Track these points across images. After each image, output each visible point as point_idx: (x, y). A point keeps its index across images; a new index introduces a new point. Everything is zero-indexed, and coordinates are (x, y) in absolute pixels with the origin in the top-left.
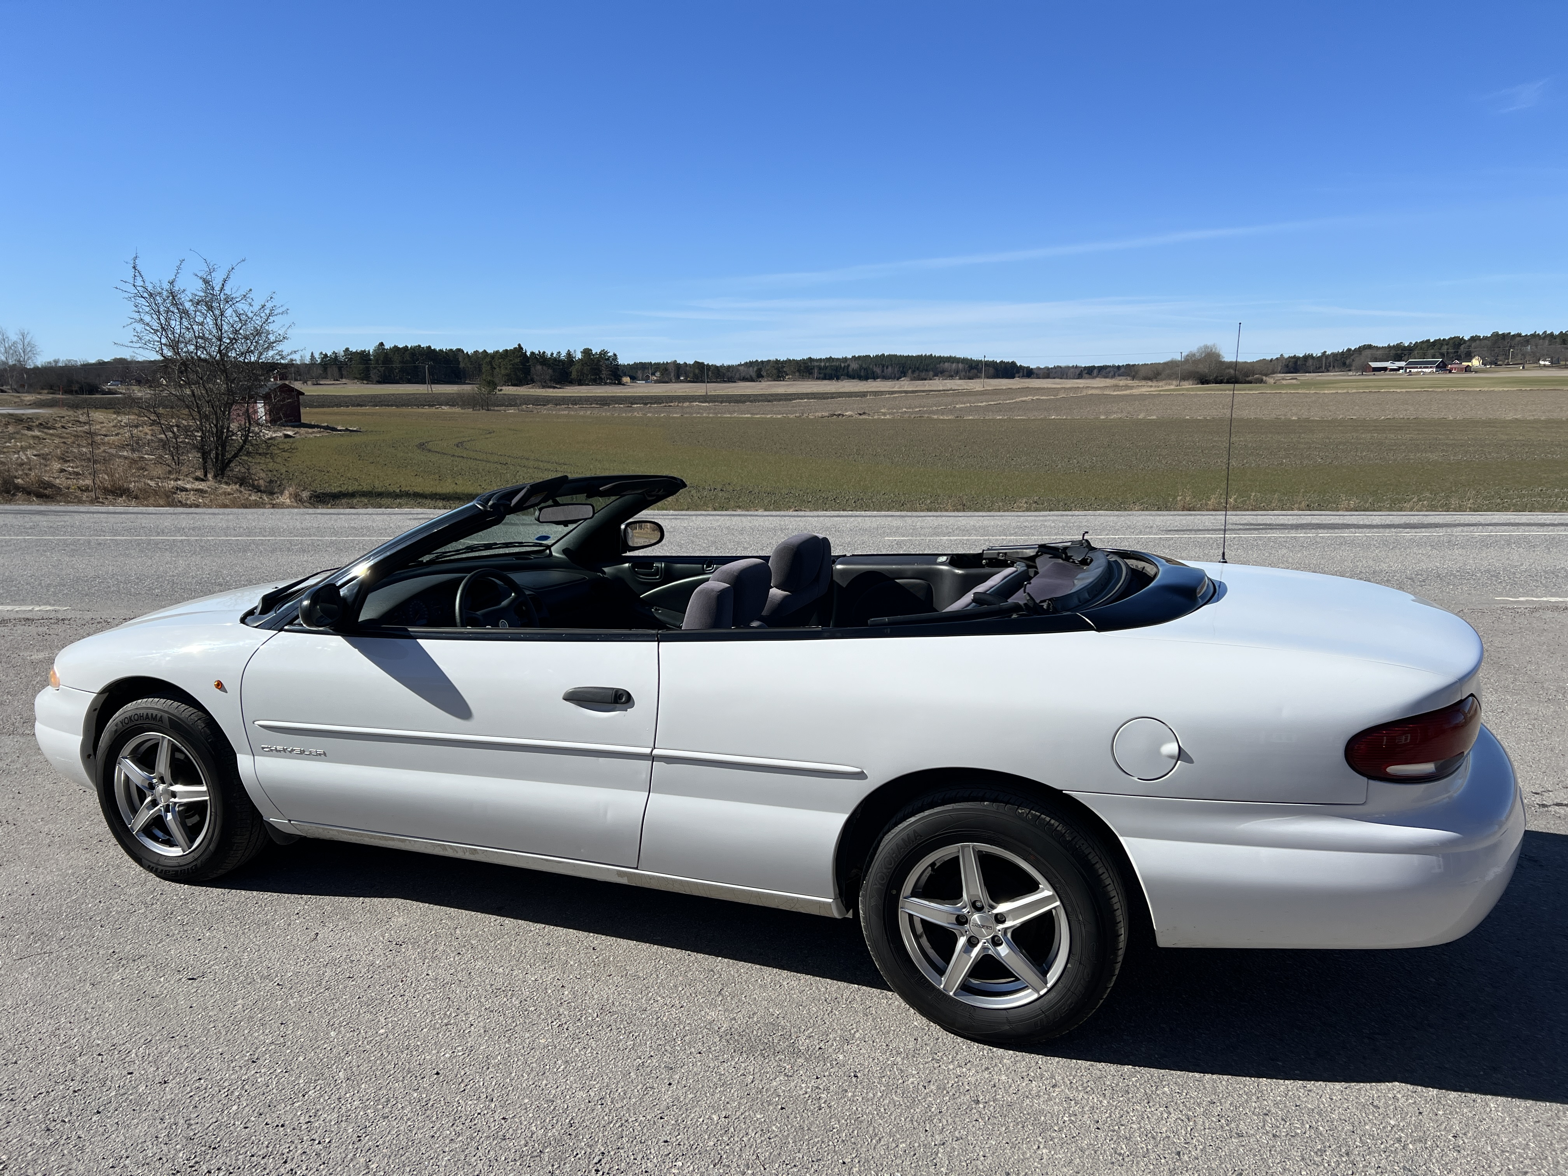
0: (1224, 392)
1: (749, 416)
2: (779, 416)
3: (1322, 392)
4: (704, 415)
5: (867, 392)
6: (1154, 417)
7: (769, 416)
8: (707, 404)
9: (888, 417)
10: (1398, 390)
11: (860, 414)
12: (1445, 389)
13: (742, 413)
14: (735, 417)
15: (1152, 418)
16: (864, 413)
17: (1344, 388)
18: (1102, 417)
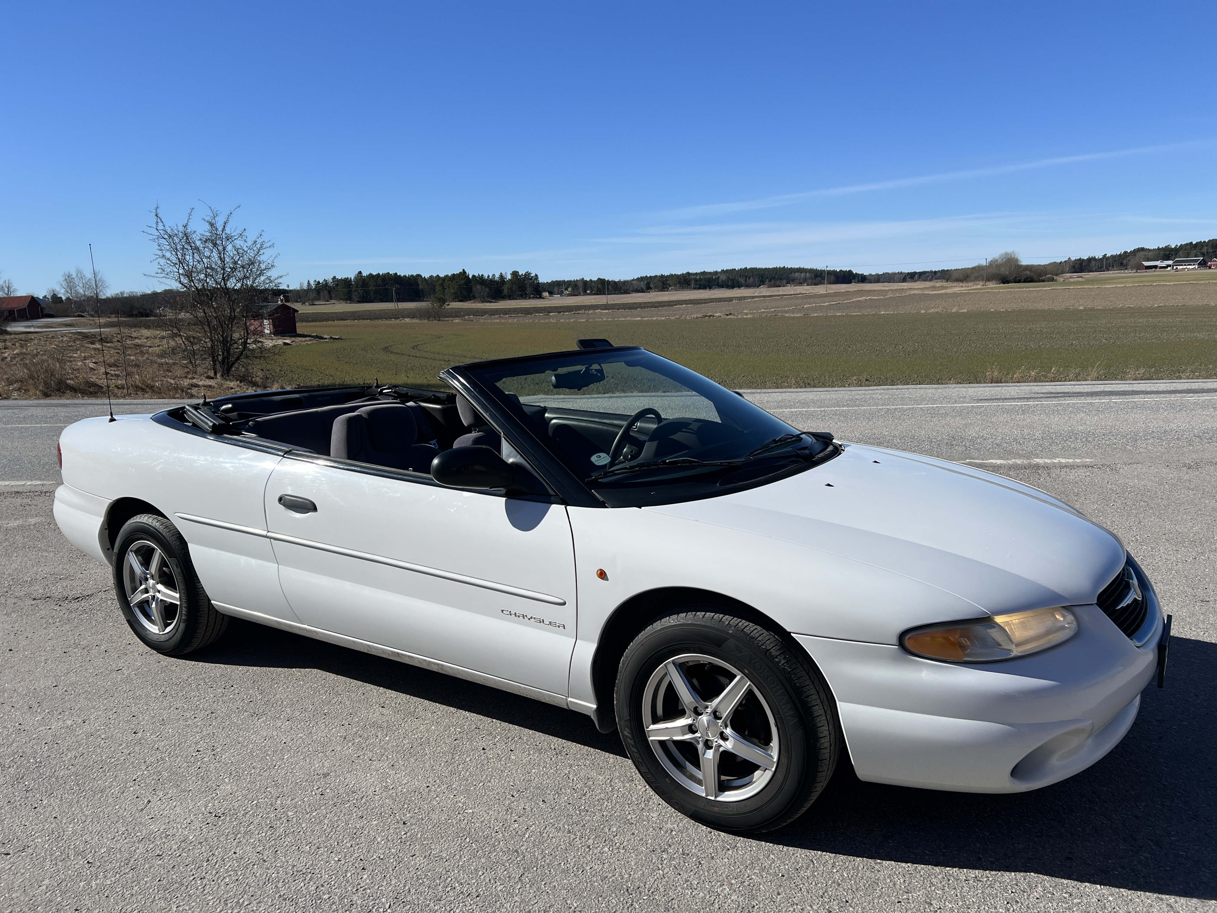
0: (1021, 290)
1: (639, 319)
2: (663, 318)
3: (1104, 287)
4: (604, 319)
5: (733, 297)
6: (965, 311)
7: (655, 319)
8: (607, 311)
9: (749, 316)
10: (1168, 284)
11: (727, 315)
12: (1207, 282)
13: (636, 317)
14: (628, 320)
15: (963, 311)
16: (730, 314)
17: (1122, 283)
18: (923, 312)
